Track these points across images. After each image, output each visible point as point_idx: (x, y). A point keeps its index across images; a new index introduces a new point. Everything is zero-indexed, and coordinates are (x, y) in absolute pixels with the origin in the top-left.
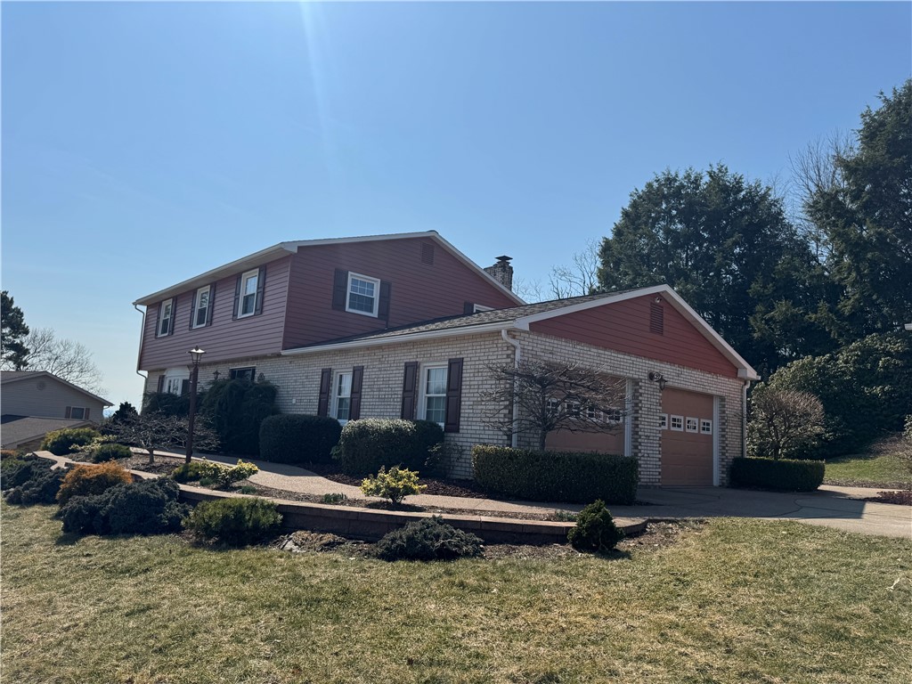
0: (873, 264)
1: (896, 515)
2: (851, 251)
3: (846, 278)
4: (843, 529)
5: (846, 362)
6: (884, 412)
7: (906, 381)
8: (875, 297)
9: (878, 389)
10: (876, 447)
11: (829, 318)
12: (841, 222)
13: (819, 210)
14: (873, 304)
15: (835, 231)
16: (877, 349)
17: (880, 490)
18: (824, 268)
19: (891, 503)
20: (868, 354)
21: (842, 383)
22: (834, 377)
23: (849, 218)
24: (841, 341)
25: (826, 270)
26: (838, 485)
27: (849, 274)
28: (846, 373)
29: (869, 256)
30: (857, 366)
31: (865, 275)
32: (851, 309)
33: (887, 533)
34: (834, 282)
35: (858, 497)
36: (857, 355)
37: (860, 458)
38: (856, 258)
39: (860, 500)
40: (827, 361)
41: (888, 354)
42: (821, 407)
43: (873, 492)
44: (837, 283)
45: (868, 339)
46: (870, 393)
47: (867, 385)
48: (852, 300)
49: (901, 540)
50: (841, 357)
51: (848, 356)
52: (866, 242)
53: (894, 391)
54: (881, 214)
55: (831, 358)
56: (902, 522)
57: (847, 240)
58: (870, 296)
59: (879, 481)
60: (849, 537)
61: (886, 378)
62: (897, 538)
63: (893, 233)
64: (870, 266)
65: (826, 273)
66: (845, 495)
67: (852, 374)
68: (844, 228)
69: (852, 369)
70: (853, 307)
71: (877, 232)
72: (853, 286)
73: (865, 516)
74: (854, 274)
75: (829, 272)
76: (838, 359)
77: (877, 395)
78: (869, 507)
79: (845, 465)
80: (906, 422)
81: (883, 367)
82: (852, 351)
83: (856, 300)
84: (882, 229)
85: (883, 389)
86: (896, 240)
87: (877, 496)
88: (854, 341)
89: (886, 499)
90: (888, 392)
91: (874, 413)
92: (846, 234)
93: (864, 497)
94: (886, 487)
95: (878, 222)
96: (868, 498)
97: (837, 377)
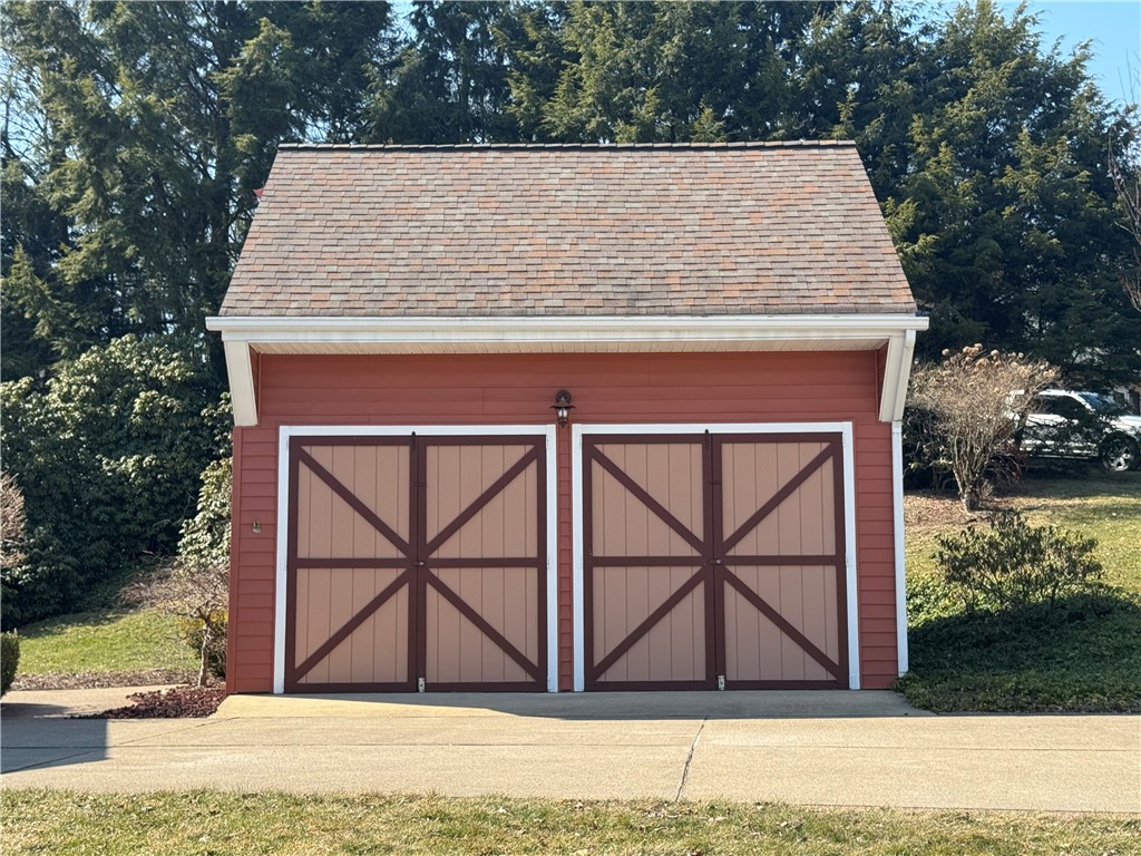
0: (132, 175)
1: (174, 741)
2: (87, 136)
3: (76, 199)
4: (79, 790)
5: (66, 398)
6: (140, 515)
7: (186, 444)
8: (129, 251)
9: (131, 462)
10: (128, 592)
11: (35, 290)
12: (68, 61)
13: (21, 23)
14: (127, 266)
15: (55, 81)
16: (130, 372)
17: (131, 690)
18: (25, 169)
19: (159, 716)
20: (113, 381)
21: (56, 446)
22: (38, 431)
23: (87, 56)
24: (58, 345)
25: (30, 173)
26: (41, 688)
27: (81, 191)
28: (64, 423)
29: (124, 154)
30: (90, 409)
31: (114, 198)
32: (81, 272)
33: (168, 784)
34: (47, 205)
35: (89, 712)
36: (91, 384)
37: (85, 621)
38: (99, 154)
39: (95, 717)
40: (25, 395)
41: (153, 384)
42: (19, 501)
43: (119, 697)
44: (54, 207)
45: (114, 347)
46: (113, 471)
47: (109, 454)
48: (83, 253)
49: (200, 795)
50: (56, 386)
51: (70, 385)
52: (116, 119)
53: (159, 468)
54: (153, 61)
55: (32, 388)
56: (190, 754)
57: (77, 109)
58: (122, 248)
59: (127, 670)
60: (96, 804)
61: (146, 438)
62: (194, 791)
63: (174, 110)
64: (126, 179)
65: (29, 182)
66: (59, 709)
67: (78, 426)
68: (74, 77)
69: (76, 414)
70: (86, 268)
71: (139, 103)
72: (88, 220)
73: (111, 753)
74: (90, 193)
75: (37, 182)
76: (47, 390)
77: (125, 475)
78: (117, 730)
79: (53, 641)
80: (182, 536)
81: (143, 414)
82: (81, 373)
83: (94, 253)
84: (152, 98)
85: (140, 461)
86: (179, 129)
87: (129, 703)
88: (85, 349)
89: (147, 710)
90: (151, 469)
91: (119, 517)
92: (79, 93)
93: (101, 710)
94: (142, 681)
95: (146, 81)
96: (110, 711)
97: (45, 434)
